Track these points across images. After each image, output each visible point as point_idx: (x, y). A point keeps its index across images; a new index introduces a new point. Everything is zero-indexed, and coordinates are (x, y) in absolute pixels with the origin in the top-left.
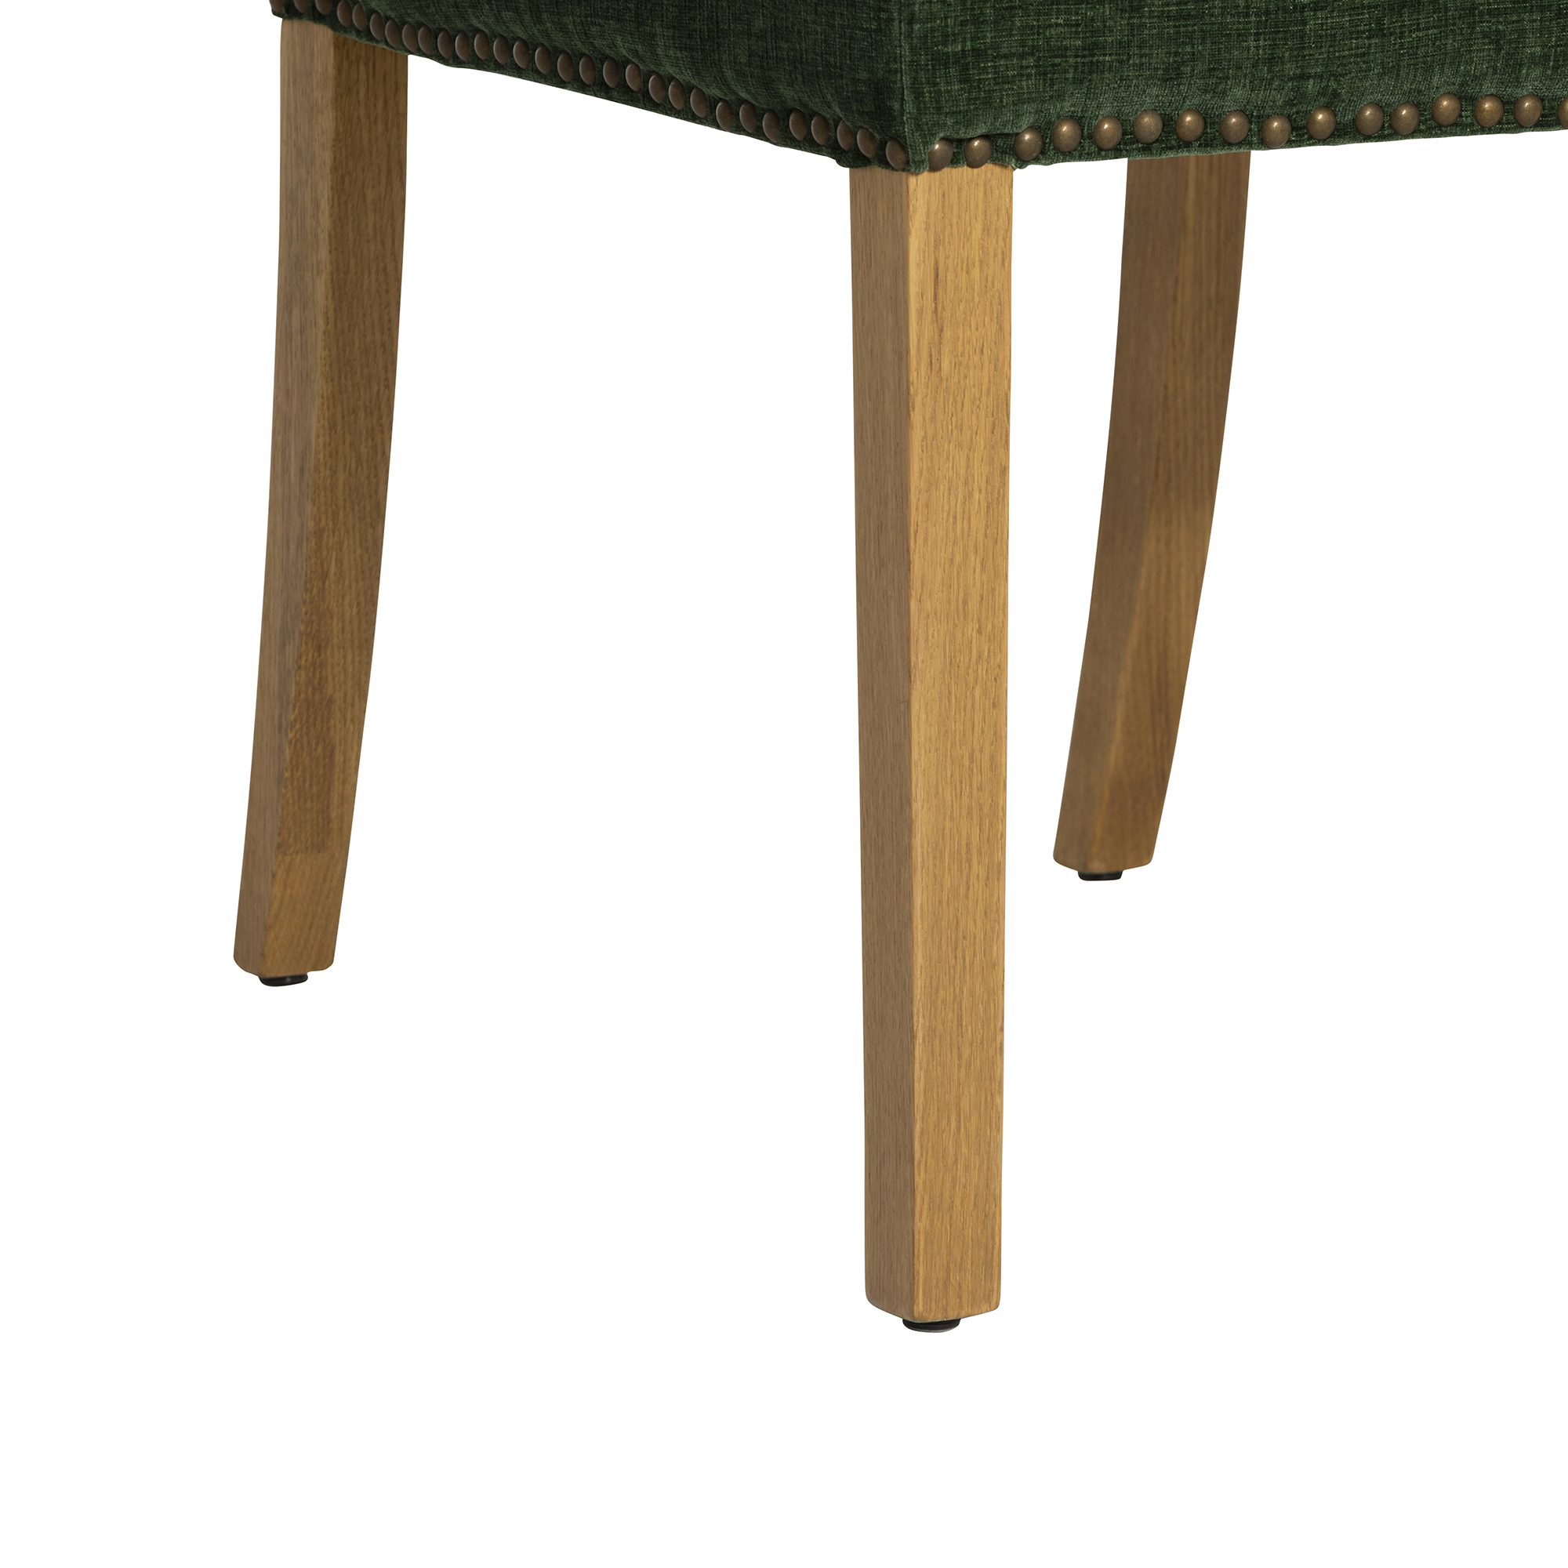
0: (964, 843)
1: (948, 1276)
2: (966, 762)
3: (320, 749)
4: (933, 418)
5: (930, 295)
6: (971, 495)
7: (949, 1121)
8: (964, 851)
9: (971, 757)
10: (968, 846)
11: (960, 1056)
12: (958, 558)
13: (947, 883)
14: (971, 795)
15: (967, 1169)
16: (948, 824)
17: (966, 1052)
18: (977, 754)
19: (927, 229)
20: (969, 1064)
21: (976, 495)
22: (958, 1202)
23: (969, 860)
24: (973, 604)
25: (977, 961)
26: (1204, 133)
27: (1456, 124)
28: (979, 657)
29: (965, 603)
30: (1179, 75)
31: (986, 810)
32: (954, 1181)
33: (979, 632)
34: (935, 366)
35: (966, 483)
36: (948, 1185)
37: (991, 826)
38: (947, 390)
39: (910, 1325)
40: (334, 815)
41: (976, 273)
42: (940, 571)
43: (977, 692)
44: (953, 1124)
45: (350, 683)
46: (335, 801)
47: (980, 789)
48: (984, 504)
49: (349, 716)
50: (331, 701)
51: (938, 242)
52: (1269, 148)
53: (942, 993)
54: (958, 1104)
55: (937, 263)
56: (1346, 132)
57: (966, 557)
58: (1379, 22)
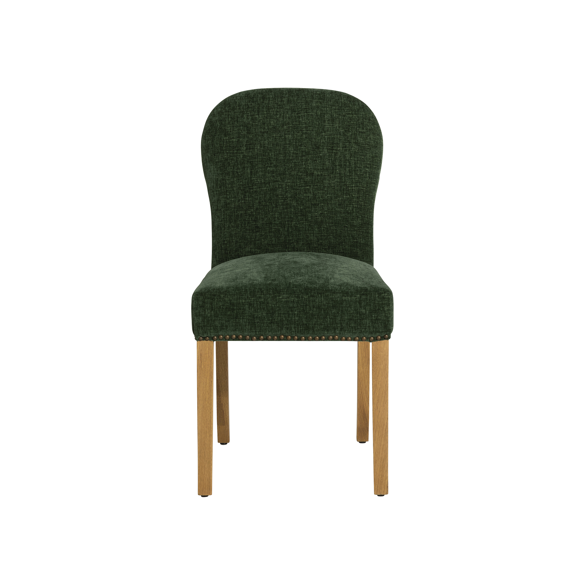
0: (205, 431)
1: (203, 490)
2: (206, 420)
3: (221, 411)
4: (201, 374)
5: (200, 357)
6: (207, 384)
7: (203, 469)
8: (205, 432)
9: (207, 420)
10: (206, 431)
11: (205, 460)
12: (205, 393)
13: (203, 436)
14: (207, 425)
15: (206, 475)
16: (203, 428)
17: (206, 460)
18: (208, 419)
19: (199, 348)
20: (206, 461)
21: (207, 385)
22: (205, 480)
23: (206, 434)
24: (207, 399)
25: (208, 447)
26: (242, 338)
27: (283, 339)
28: (208, 406)
29: (206, 399)
30: (236, 330)
31: (209, 427)
32: (204, 477)
33: (208, 403)
34: (201, 367)
35: (206, 383)
36: (203, 477)
37: (210, 429)
38: (203, 370)
39: (202, 496)
40: (225, 420)
41: (207, 355)
42: (202, 394)
43: (208, 411)
44: (204, 469)
45: (225, 402)
46: (225, 419)
47: (208, 424)
48: (209, 386)
49: (225, 406)
50: (222, 404)
51: (201, 350)
52: (253, 341)
53: (202, 451)
54: (205, 466)
55: (201, 353)
56: (266, 339)
57: (206, 393)
58: (268, 325)
